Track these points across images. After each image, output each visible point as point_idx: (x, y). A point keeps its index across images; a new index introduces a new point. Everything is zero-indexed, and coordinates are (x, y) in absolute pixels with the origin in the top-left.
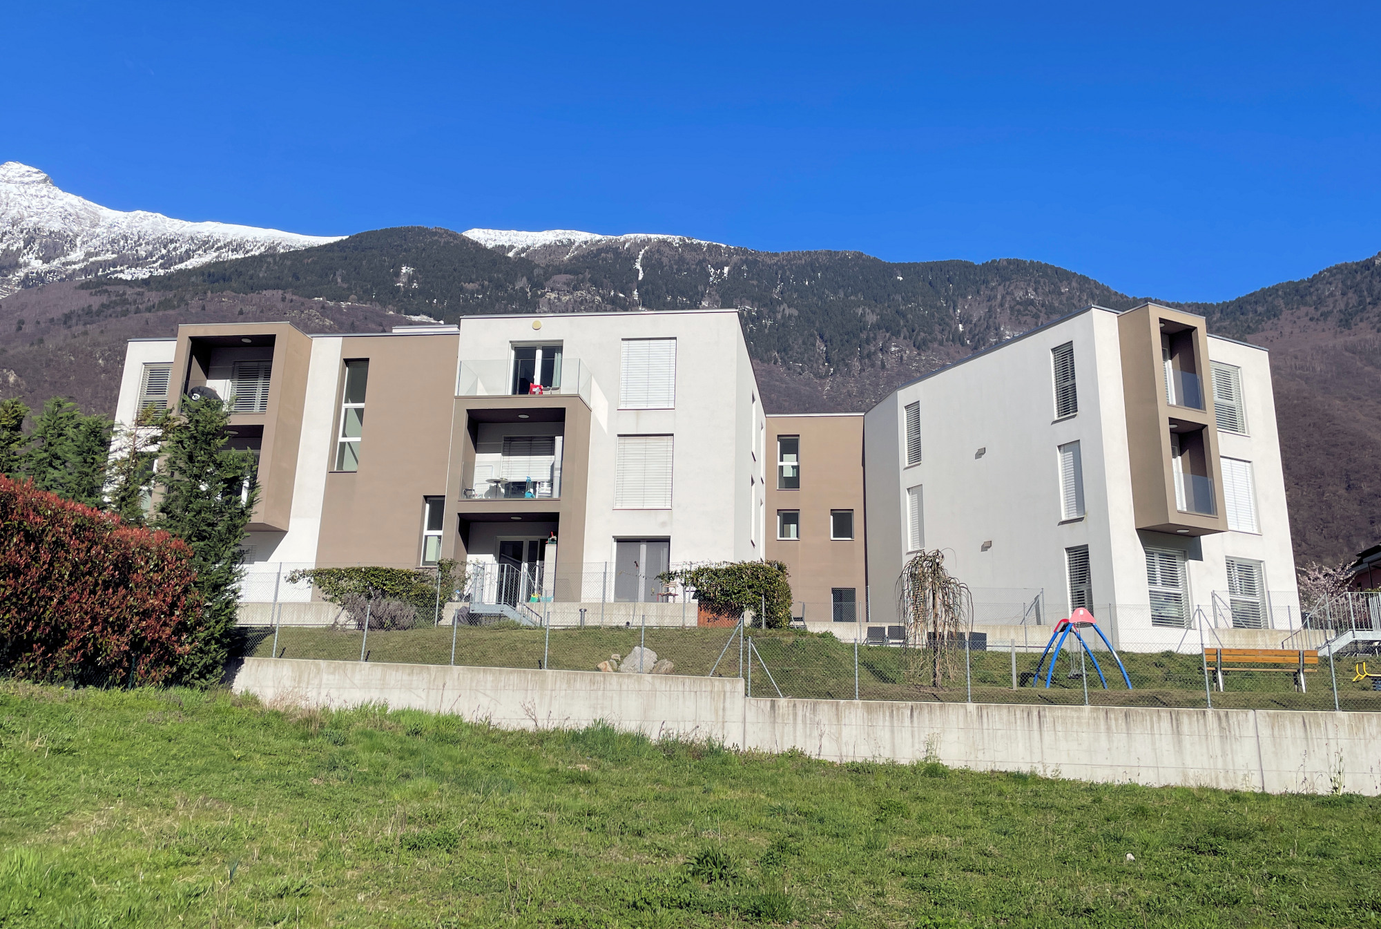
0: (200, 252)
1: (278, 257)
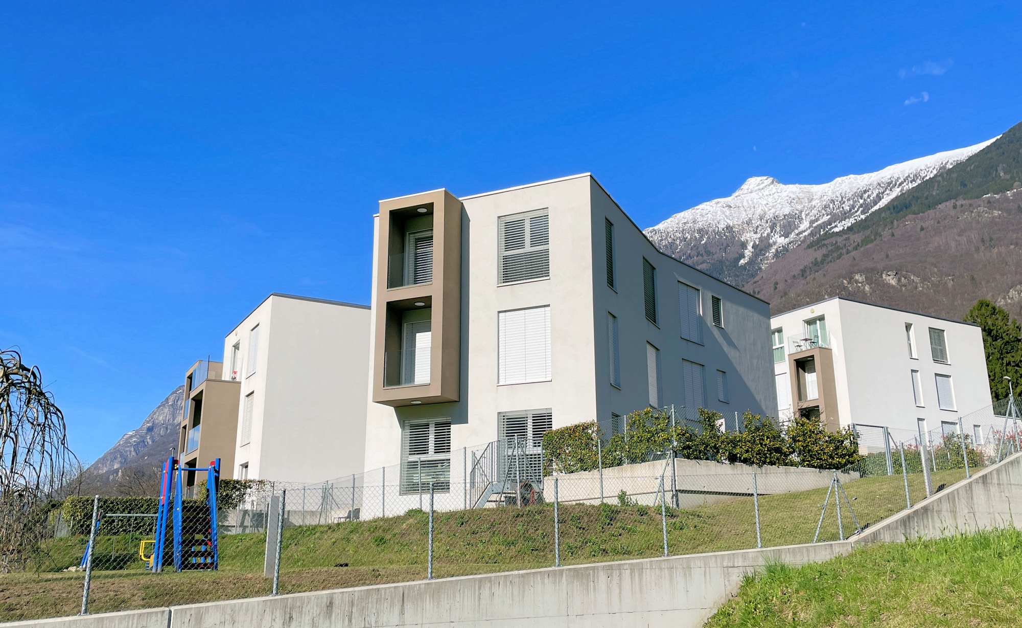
1: (945, 174)
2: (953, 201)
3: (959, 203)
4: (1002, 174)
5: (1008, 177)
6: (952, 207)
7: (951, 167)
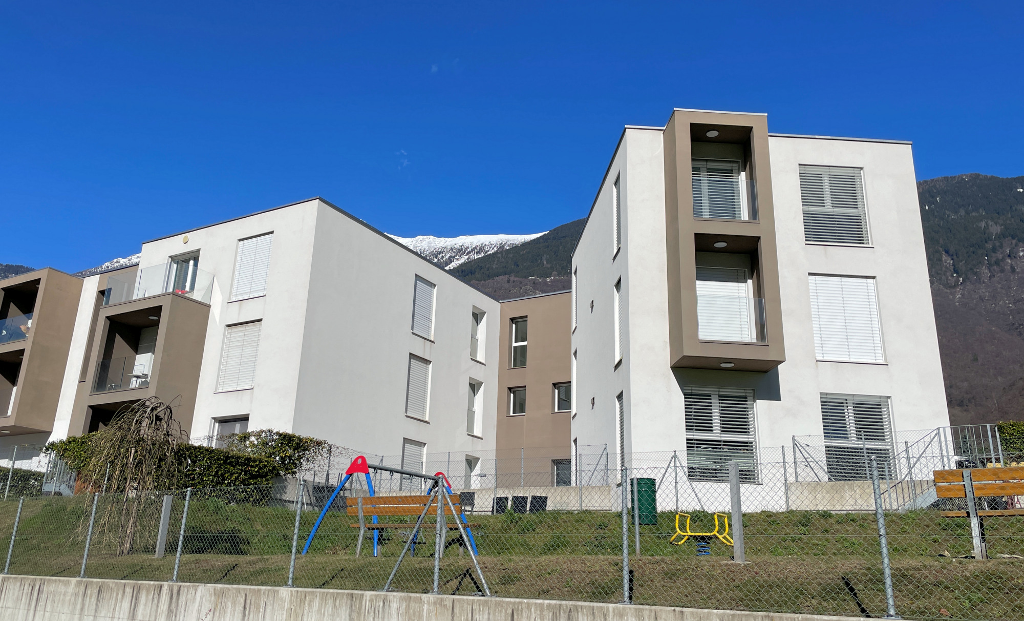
0: (457, 257)
1: (503, 252)
2: (507, 276)
3: (512, 279)
4: (545, 263)
5: (549, 266)
6: (506, 282)
7: (508, 248)
